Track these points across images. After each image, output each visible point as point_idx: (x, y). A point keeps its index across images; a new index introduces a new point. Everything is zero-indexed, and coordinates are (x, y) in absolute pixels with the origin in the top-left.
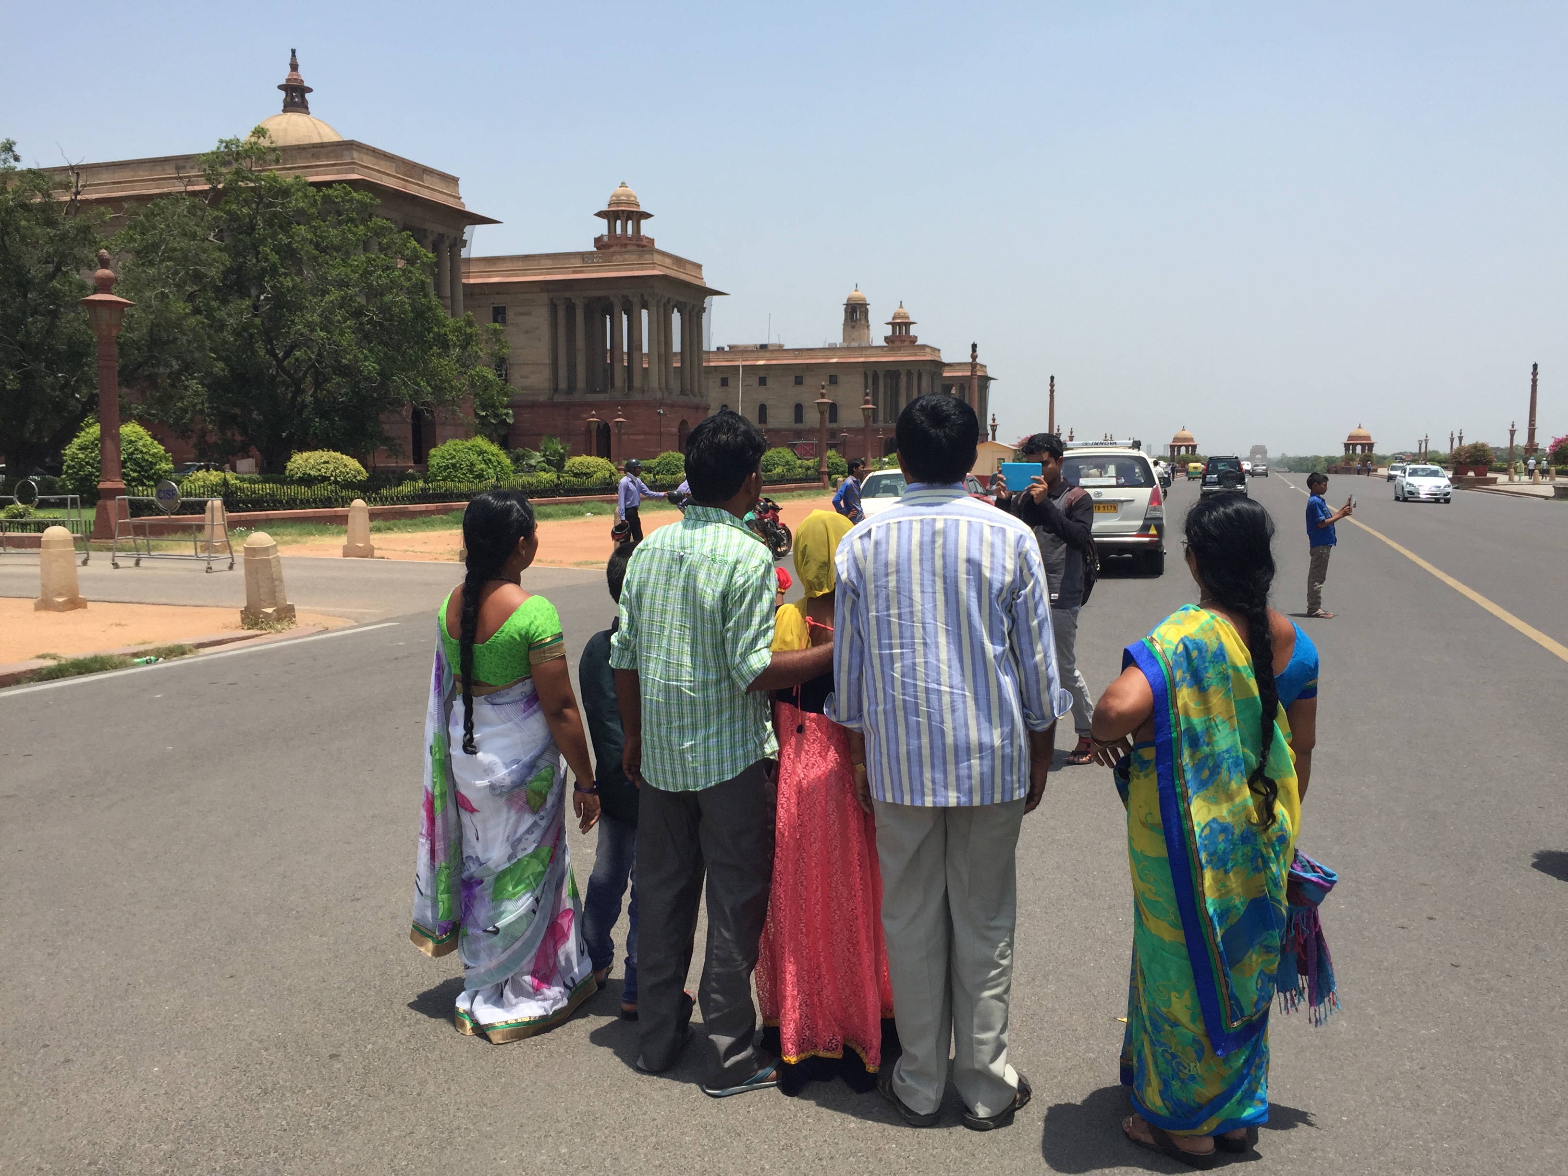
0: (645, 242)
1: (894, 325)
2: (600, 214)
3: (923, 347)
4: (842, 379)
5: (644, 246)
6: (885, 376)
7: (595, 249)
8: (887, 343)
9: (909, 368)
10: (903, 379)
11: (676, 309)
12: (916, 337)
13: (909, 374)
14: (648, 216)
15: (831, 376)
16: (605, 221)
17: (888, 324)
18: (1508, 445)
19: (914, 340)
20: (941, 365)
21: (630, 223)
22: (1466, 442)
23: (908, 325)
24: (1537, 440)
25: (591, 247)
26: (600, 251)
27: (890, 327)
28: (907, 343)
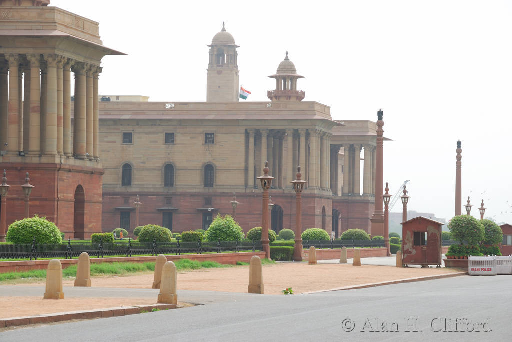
1: (278, 78)
3: (312, 104)
4: (220, 138)
6: (268, 136)
8: (271, 98)
9: (296, 128)
12: (304, 93)
13: (296, 135)
15: (207, 134)
17: (271, 77)
19: (301, 95)
23: (294, 79)
27: (275, 80)
28: (293, 100)
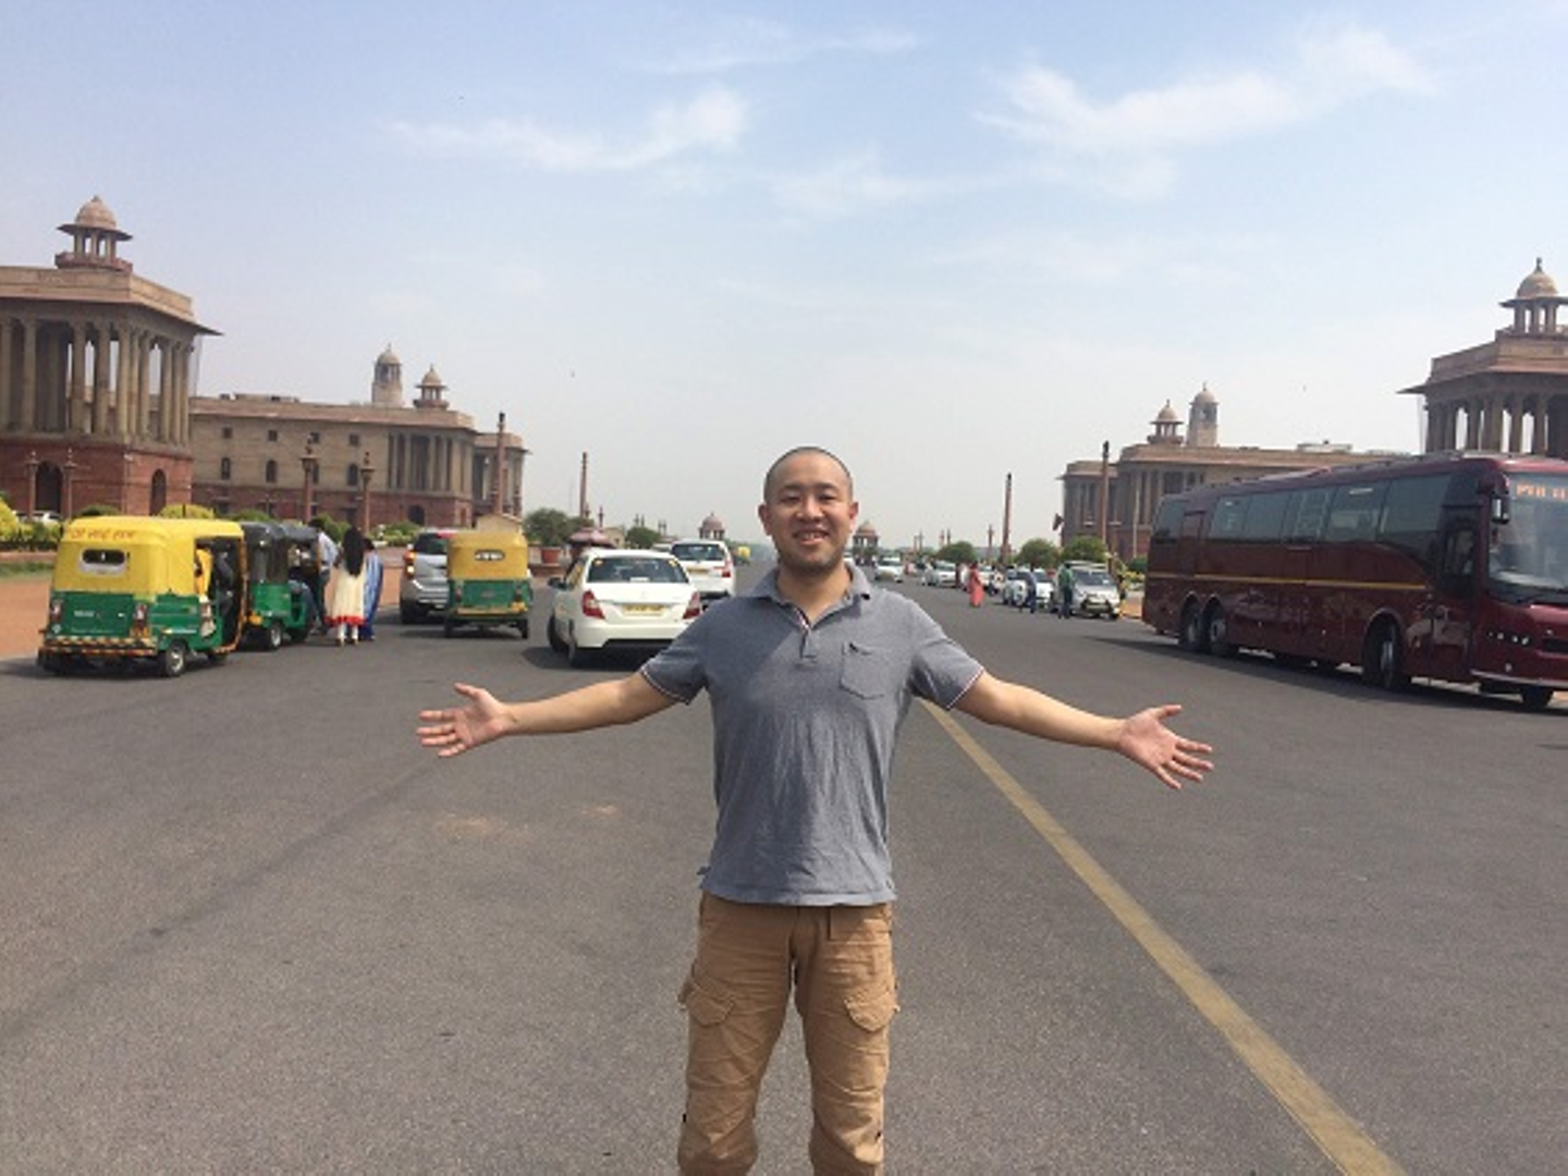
0: (121, 266)
1: (423, 388)
2: (66, 229)
3: (454, 413)
4: (364, 438)
5: (120, 270)
6: (412, 439)
7: (56, 267)
8: (416, 405)
9: (439, 434)
10: (432, 446)
11: (156, 346)
12: (446, 403)
13: (438, 441)
14: (125, 237)
15: (351, 434)
16: (71, 238)
17: (418, 386)
18: (987, 545)
19: (444, 406)
20: (473, 433)
21: (103, 243)
22: (954, 541)
23: (438, 389)
24: (1010, 541)
25: (51, 264)
26: (60, 271)
27: (420, 389)
28: (437, 408)
